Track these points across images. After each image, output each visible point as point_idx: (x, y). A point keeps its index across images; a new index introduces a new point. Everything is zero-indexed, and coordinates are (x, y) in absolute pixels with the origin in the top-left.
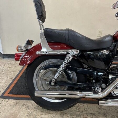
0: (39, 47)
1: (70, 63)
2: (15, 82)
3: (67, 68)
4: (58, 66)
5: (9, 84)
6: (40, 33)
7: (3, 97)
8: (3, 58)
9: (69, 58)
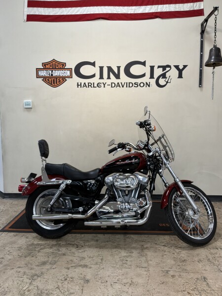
0: (40, 179)
1: (64, 190)
2: (16, 219)
3: (61, 195)
4: (54, 195)
5: (9, 222)
6: (42, 166)
7: (3, 230)
8: (4, 198)
9: (63, 186)
